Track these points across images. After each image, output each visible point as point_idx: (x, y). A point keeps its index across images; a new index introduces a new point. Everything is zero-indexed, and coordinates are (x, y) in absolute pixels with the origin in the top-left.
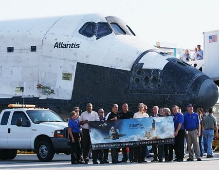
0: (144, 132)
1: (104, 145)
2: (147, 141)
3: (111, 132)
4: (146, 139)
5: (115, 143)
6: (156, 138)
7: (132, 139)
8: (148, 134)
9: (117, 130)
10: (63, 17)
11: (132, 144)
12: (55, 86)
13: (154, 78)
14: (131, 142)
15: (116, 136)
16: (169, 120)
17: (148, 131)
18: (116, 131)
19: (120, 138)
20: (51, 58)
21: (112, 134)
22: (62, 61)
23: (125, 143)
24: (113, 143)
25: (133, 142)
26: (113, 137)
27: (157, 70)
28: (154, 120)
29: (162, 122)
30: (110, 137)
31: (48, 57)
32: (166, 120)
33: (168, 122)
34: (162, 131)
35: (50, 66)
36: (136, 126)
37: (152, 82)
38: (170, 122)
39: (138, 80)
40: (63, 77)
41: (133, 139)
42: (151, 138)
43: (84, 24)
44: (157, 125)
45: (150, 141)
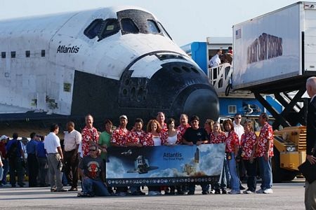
0: (183, 165)
1: (127, 181)
2: (187, 178)
3: (137, 164)
4: (185, 175)
5: (143, 179)
6: (199, 174)
7: (165, 174)
8: (188, 169)
9: (146, 161)
10: (80, 12)
11: (166, 181)
12: (58, 99)
13: (141, 89)
14: (164, 178)
15: (144, 169)
16: (220, 149)
17: (188, 164)
18: (144, 161)
19: (149, 172)
20: (55, 64)
21: (139, 166)
22: (63, 68)
23: (157, 179)
24: (139, 179)
25: (168, 178)
26: (141, 170)
27: (145, 79)
28: (198, 149)
29: (208, 152)
30: (135, 170)
31: (53, 63)
32: (216, 149)
33: (218, 151)
34: (209, 164)
35: (55, 74)
36: (172, 155)
37: (139, 93)
38: (221, 151)
39: (125, 92)
40: (65, 88)
41: (168, 175)
42: (192, 174)
43: (92, 21)
44: (202, 156)
45: (191, 177)
